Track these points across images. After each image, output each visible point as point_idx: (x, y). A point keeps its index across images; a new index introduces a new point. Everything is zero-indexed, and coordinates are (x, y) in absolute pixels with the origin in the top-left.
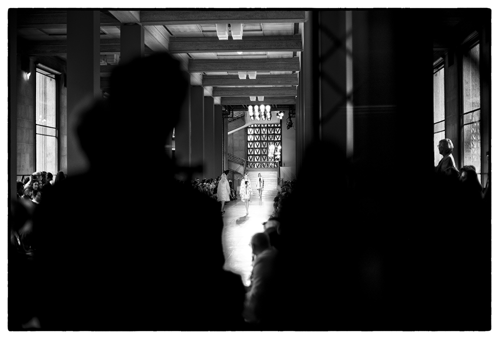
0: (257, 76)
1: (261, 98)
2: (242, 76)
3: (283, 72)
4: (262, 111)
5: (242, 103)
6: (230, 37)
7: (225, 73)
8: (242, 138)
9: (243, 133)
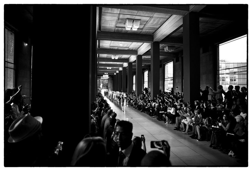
0: (112, 68)
1: (107, 73)
2: (108, 68)
3: (116, 68)
4: (106, 76)
5: (102, 74)
6: (115, 59)
7: (103, 67)
8: (99, 82)
9: (99, 81)
